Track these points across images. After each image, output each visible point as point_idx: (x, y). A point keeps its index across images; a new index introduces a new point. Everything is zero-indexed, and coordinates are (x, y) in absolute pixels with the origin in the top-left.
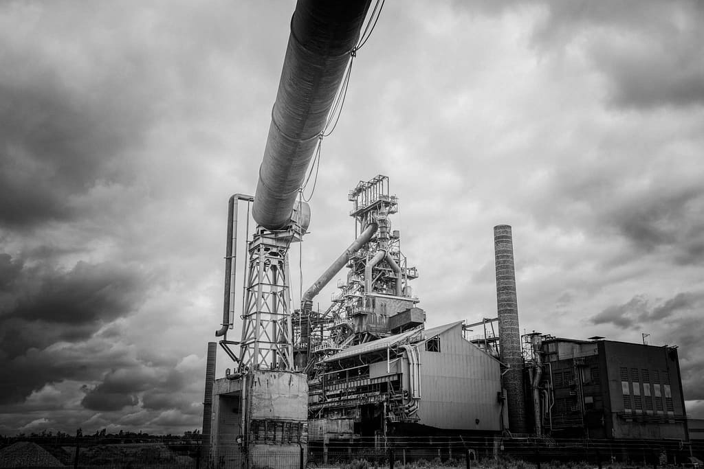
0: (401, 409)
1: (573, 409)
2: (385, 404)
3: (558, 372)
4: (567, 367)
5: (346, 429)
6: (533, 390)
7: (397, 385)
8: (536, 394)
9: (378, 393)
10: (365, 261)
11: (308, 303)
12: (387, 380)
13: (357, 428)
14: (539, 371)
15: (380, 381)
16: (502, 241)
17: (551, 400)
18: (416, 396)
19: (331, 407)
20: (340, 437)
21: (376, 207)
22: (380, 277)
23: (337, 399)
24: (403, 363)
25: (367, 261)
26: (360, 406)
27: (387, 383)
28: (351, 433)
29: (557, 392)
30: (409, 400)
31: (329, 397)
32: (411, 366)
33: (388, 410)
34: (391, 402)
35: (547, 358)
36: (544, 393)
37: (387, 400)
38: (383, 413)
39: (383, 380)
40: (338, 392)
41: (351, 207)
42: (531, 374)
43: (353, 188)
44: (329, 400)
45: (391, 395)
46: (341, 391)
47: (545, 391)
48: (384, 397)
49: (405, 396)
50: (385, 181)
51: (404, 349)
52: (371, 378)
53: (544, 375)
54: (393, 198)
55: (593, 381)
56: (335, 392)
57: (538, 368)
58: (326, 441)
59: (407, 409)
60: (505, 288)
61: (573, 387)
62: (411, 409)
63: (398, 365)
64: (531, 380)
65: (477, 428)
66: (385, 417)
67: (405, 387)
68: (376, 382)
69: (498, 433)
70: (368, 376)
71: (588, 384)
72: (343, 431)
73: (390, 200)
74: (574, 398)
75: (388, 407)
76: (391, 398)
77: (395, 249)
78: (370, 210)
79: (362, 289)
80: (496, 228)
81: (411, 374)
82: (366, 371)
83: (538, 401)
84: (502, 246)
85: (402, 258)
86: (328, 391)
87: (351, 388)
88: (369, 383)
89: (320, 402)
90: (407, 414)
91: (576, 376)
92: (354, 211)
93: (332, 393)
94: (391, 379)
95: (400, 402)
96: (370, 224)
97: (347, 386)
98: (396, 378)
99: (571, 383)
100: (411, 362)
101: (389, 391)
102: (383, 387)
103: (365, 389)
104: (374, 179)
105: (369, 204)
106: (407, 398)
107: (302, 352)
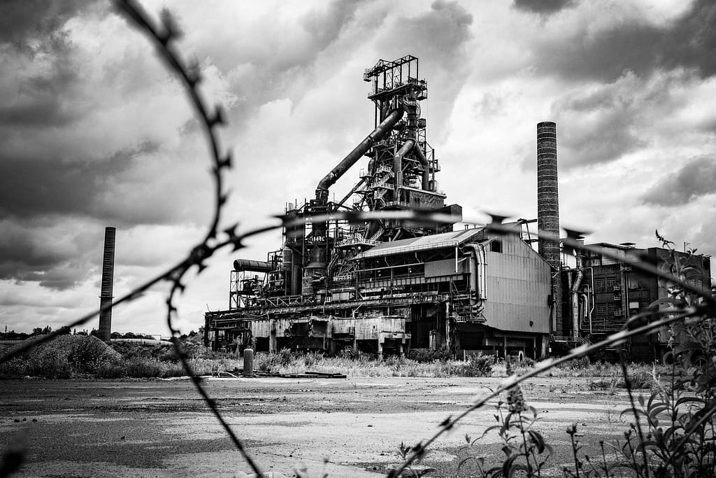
0: (468, 310)
1: (616, 314)
2: (447, 304)
3: (601, 277)
4: (613, 272)
5: (398, 328)
6: (572, 294)
7: (463, 285)
8: (575, 299)
9: (437, 293)
10: (392, 151)
11: (324, 192)
12: (448, 279)
13: (409, 327)
14: (580, 275)
15: (438, 280)
16: (548, 140)
17: (591, 304)
18: (483, 297)
19: (371, 305)
20: (394, 337)
21: (402, 91)
22: (407, 169)
23: (377, 297)
24: (471, 263)
25: (396, 150)
26: (412, 306)
27: (449, 282)
28: (402, 333)
29: (598, 297)
30: (476, 302)
31: (363, 295)
32: (479, 266)
33: (451, 310)
34: (456, 302)
35: (588, 262)
36: (583, 298)
37: (449, 300)
38: (445, 314)
39: (443, 280)
40: (379, 290)
41: (370, 88)
42: (570, 278)
43: (371, 66)
44: (364, 298)
45: (453, 295)
46: (383, 290)
47: (584, 295)
48: (447, 296)
49: (473, 296)
50: (413, 63)
51: (472, 249)
52: (426, 276)
53: (585, 280)
54: (423, 82)
55: (640, 287)
56: (374, 290)
57: (580, 272)
58: (381, 340)
59: (475, 309)
60: (548, 189)
61: (618, 293)
62: (479, 310)
63: (464, 265)
64: (570, 284)
65: (531, 330)
66: (447, 317)
67: (473, 288)
68: (433, 281)
69: (546, 335)
70: (424, 274)
71: (635, 290)
72: (396, 330)
73: (419, 84)
74: (619, 304)
75: (451, 307)
76: (454, 298)
77: (421, 139)
78: (395, 94)
79: (392, 181)
80: (540, 125)
81: (479, 274)
82: (420, 270)
83: (577, 305)
84: (546, 145)
85: (428, 149)
86: (364, 288)
87: (397, 286)
88: (423, 282)
89: (351, 301)
90: (475, 314)
91: (622, 282)
92: (373, 94)
93: (370, 291)
94: (455, 278)
95: (467, 302)
96: (396, 109)
97: (392, 284)
98: (461, 278)
99: (615, 288)
100: (479, 262)
101: (452, 290)
102: (443, 287)
103: (417, 288)
104: (402, 59)
105: (394, 88)
106: (475, 298)
107: (320, 246)
